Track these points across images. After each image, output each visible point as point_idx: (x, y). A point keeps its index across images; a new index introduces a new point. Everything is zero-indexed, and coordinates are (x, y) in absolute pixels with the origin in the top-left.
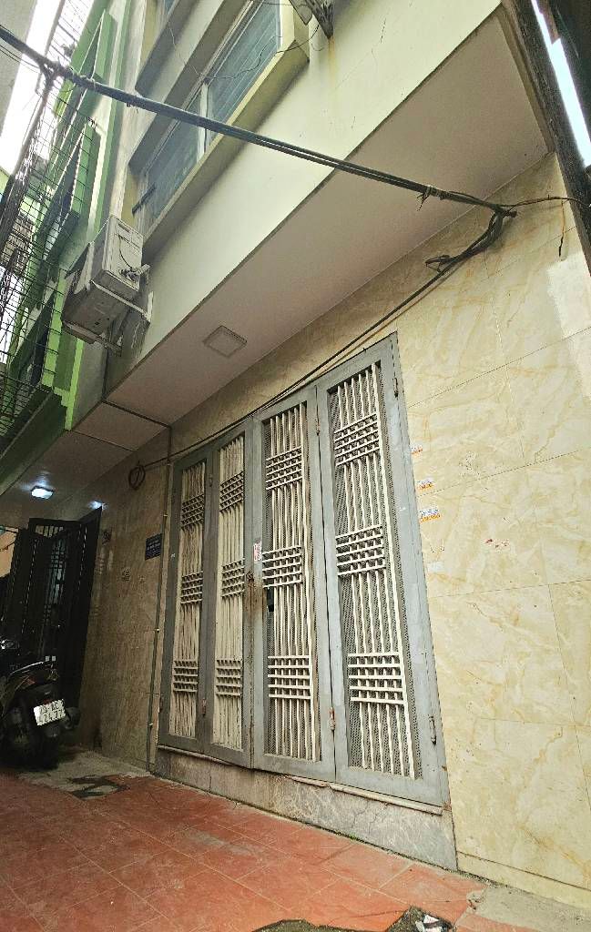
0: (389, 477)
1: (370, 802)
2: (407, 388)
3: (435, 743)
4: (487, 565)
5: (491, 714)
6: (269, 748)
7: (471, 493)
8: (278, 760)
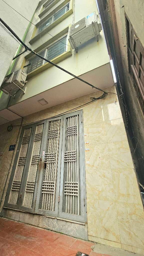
0: (79, 140)
1: (67, 222)
2: (84, 122)
3: (84, 206)
4: (99, 163)
5: (98, 198)
6: (40, 207)
7: (96, 147)
8: (42, 211)
